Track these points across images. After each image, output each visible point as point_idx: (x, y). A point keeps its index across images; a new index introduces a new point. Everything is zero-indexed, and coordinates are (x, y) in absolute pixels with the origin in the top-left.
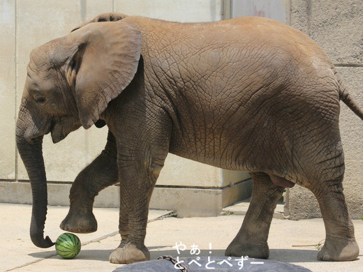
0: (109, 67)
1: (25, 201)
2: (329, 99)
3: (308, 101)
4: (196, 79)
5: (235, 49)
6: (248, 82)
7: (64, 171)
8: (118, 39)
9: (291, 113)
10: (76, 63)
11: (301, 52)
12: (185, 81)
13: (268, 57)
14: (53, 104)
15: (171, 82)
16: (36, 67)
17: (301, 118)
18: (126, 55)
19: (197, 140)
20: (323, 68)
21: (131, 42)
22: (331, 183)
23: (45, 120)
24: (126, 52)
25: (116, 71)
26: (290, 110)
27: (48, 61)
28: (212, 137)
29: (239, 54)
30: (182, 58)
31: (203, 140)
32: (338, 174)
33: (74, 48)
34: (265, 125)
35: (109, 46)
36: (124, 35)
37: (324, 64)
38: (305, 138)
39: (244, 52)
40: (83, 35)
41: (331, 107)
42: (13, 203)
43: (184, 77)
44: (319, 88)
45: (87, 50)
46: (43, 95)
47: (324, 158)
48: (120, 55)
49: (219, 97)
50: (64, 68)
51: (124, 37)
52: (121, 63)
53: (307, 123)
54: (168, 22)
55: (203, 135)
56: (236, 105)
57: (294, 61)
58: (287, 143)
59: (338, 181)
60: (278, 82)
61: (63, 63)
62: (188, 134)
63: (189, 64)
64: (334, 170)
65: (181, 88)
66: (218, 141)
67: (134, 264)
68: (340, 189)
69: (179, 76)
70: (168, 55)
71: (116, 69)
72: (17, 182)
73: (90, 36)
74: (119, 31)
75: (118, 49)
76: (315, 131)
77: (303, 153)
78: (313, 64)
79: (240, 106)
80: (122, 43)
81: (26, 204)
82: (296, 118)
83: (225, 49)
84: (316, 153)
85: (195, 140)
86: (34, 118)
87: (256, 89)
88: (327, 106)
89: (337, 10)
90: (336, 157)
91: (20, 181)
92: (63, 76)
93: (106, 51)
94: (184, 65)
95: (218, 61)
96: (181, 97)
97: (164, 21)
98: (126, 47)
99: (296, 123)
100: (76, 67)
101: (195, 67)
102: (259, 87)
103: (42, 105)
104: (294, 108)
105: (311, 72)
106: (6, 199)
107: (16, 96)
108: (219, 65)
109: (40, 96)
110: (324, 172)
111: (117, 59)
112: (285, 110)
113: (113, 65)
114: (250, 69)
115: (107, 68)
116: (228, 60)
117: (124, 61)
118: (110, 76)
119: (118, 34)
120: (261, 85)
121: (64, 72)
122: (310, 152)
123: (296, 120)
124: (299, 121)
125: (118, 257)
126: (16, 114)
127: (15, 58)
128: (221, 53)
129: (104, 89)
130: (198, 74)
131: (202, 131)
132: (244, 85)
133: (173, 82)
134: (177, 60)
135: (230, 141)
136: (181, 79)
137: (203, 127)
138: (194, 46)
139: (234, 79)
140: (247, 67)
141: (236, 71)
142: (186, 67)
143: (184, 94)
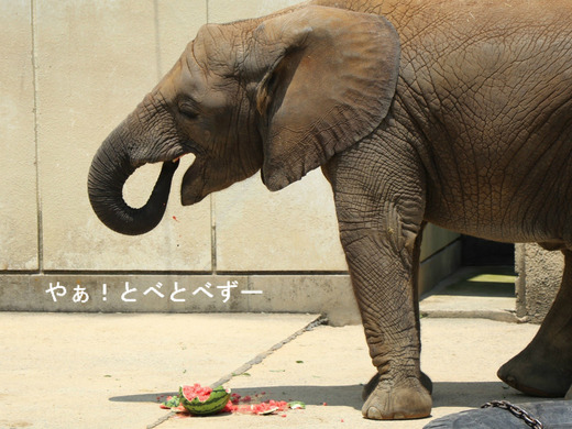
0: (336, 97)
4: (459, 91)
5: (526, 36)
6: (546, 92)
7: (126, 252)
12: (442, 97)
15: (418, 101)
18: (370, 84)
19: (465, 197)
21: (382, 63)
24: (371, 78)
25: (347, 107)
27: (232, 64)
28: (488, 191)
29: (532, 46)
30: (436, 56)
33: (278, 53)
35: (341, 61)
36: (371, 47)
39: (540, 41)
40: (297, 31)
42: (36, 311)
43: (440, 89)
48: (360, 81)
49: (498, 121)
52: (360, 95)
55: (474, 188)
56: (524, 133)
62: (451, 188)
63: (446, 67)
65: (436, 110)
66: (498, 196)
69: (432, 90)
70: (413, 54)
71: (349, 102)
72: (41, 275)
73: (308, 36)
75: (357, 71)
79: (531, 133)
80: (366, 60)
81: (59, 311)
83: (508, 38)
85: (462, 197)
91: (46, 272)
92: (250, 96)
93: (335, 67)
94: (439, 69)
95: (495, 58)
96: (437, 126)
98: (371, 69)
101: (457, 71)
106: (22, 303)
107: (36, 126)
108: (498, 65)
111: (352, 86)
113: (344, 95)
114: (549, 70)
116: (512, 57)
117: (365, 93)
118: (335, 112)
121: (255, 92)
126: (36, 157)
127: (33, 59)
128: (502, 45)
129: (322, 134)
130: (461, 84)
131: (473, 182)
132: (540, 98)
133: (423, 101)
134: (427, 60)
135: (515, 193)
136: (434, 94)
137: (474, 175)
138: (457, 34)
139: (523, 89)
140: (545, 67)
141: (527, 76)
142: (441, 72)
143: (441, 120)
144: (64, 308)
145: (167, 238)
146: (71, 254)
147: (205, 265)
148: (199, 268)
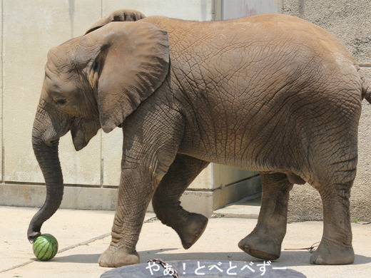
1: (12, 203)
2: (351, 99)
3: (330, 99)
4: (218, 79)
5: (257, 47)
6: (271, 80)
8: (144, 40)
9: (312, 110)
10: (98, 66)
11: (324, 48)
12: (207, 82)
13: (291, 54)
14: (75, 106)
15: (191, 84)
16: (55, 68)
17: (321, 115)
18: (153, 57)
19: (218, 141)
20: (347, 64)
21: (158, 44)
22: (340, 187)
23: (64, 122)
24: (154, 54)
25: (143, 73)
26: (312, 107)
27: (69, 63)
28: (233, 138)
29: (261, 53)
30: (203, 58)
31: (223, 142)
32: (349, 179)
33: (96, 50)
34: (286, 122)
35: (134, 47)
36: (150, 35)
37: (347, 60)
38: (322, 136)
39: (266, 51)
40: (105, 35)
41: (352, 106)
43: (206, 78)
44: (342, 85)
45: (110, 51)
46: (63, 97)
47: (337, 160)
48: (147, 57)
49: (242, 97)
50: (86, 70)
51: (150, 38)
52: (149, 65)
53: (327, 121)
54: (186, 21)
55: (225, 136)
56: (259, 105)
57: (317, 57)
58: (304, 140)
59: (347, 186)
60: (302, 80)
61: (85, 65)
62: (208, 136)
63: (210, 65)
64: (345, 174)
65: (203, 90)
66: (240, 141)
67: (123, 267)
68: (347, 195)
69: (201, 78)
70: (189, 57)
71: (144, 71)
72: (3, 184)
73: (113, 37)
74: (144, 32)
75: (145, 51)
76: (333, 130)
77: (318, 152)
78: (337, 60)
79: (263, 105)
80: (148, 44)
81: (13, 206)
82: (316, 115)
83: (247, 49)
84: (331, 153)
85: (215, 141)
86: (53, 120)
87: (280, 87)
88: (348, 105)
89: (330, 9)
90: (349, 161)
91: (6, 182)
92: (85, 78)
93: (131, 52)
94: (206, 66)
95: (240, 60)
96: (202, 99)
97: (182, 20)
98: (153, 48)
99: (316, 120)
100: (98, 69)
101: (217, 67)
102: (282, 85)
103: (62, 107)
104: (316, 104)
105: (334, 68)
107: (3, 96)
108: (242, 64)
109: (60, 98)
110: (335, 174)
111: (144, 60)
112: (306, 106)
113: (139, 67)
114: (273, 68)
115: (134, 69)
116: (250, 60)
117: (151, 63)
118: (137, 78)
119: (143, 35)
120: (285, 83)
121: (86, 74)
122: (325, 151)
123: (316, 117)
124: (320, 119)
125: (107, 261)
126: (2, 115)
127: (2, 57)
128: (243, 53)
129: (131, 92)
130: (220, 75)
131: (224, 132)
132: (268, 84)
133: (195, 84)
134: (198, 61)
135: (252, 141)
136: (202, 81)
137: (225, 129)
138: (216, 46)
139: (258, 79)
140: (270, 66)
141: (259, 71)
142: (207, 68)
143: (206, 96)
144: (15, 204)
145: (75, 165)
146: (21, 173)
147: (96, 181)
148: (94, 183)
